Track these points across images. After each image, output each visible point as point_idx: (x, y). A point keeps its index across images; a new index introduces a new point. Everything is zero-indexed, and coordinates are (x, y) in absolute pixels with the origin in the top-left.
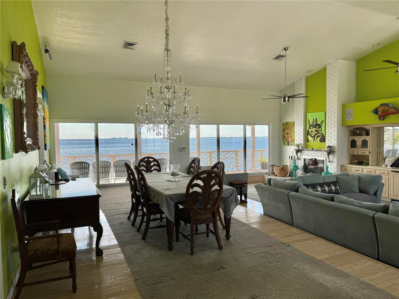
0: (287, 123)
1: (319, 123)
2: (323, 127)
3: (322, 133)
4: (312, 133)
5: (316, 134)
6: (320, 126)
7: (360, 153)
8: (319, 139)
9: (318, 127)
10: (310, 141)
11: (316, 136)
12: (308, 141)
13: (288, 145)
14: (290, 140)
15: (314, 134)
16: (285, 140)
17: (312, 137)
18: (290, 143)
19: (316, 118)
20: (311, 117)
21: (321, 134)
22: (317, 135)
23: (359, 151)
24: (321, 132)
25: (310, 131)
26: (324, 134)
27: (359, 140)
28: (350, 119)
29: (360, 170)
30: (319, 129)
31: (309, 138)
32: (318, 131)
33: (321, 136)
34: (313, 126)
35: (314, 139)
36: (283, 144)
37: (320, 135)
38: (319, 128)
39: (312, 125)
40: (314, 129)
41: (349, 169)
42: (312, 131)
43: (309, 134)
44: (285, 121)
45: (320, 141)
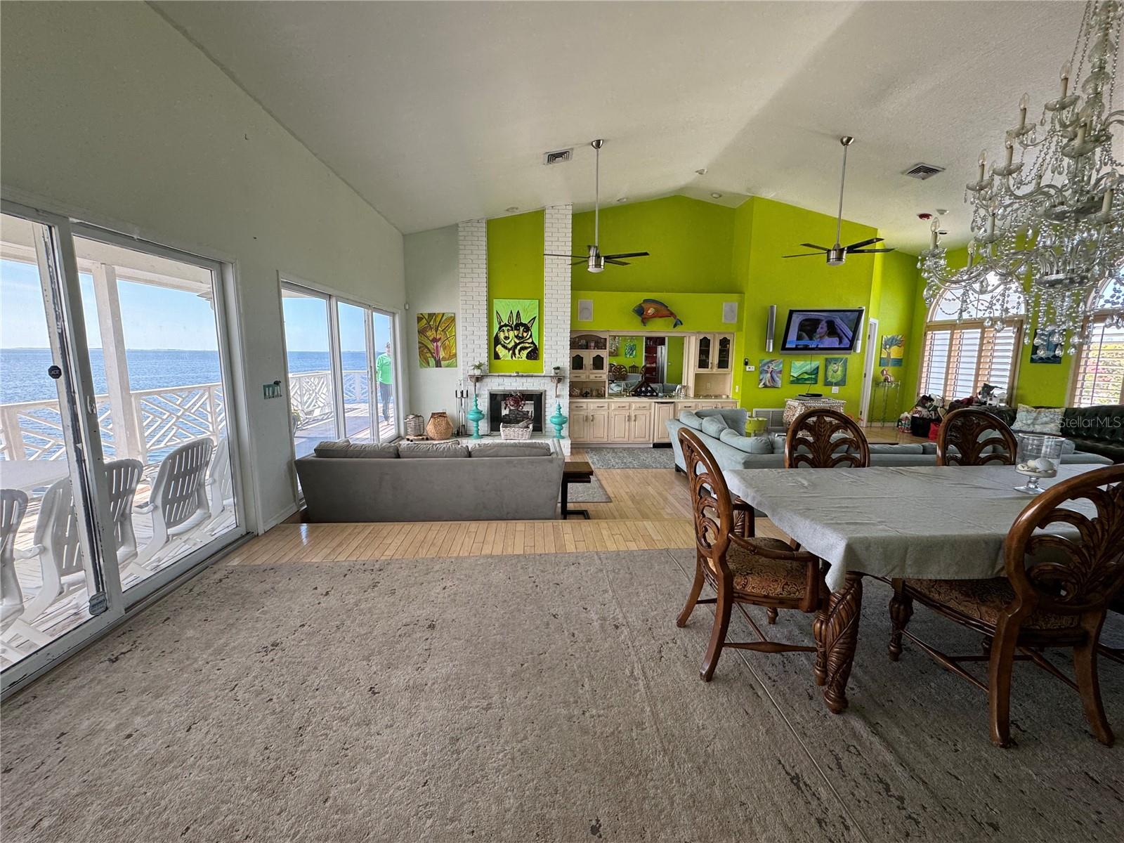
0: (431, 315)
1: (525, 320)
2: (535, 329)
3: (532, 343)
4: (507, 342)
5: (516, 345)
6: (527, 329)
7: (592, 377)
8: (525, 353)
9: (522, 329)
10: (501, 356)
11: (519, 347)
12: (497, 357)
13: (438, 365)
14: (442, 354)
15: (513, 344)
16: (429, 355)
17: (509, 350)
18: (443, 363)
19: (518, 312)
20: (504, 308)
21: (529, 343)
22: (521, 346)
23: (589, 374)
24: (530, 341)
25: (502, 336)
26: (537, 344)
27: (588, 356)
28: (587, 318)
29: (606, 405)
30: (525, 334)
31: (499, 352)
32: (523, 337)
33: (530, 347)
34: (511, 327)
35: (514, 353)
36: (421, 364)
37: (527, 345)
38: (524, 331)
39: (506, 325)
40: (512, 334)
41: (585, 407)
42: (507, 338)
43: (500, 343)
44: (426, 310)
45: (529, 357)
